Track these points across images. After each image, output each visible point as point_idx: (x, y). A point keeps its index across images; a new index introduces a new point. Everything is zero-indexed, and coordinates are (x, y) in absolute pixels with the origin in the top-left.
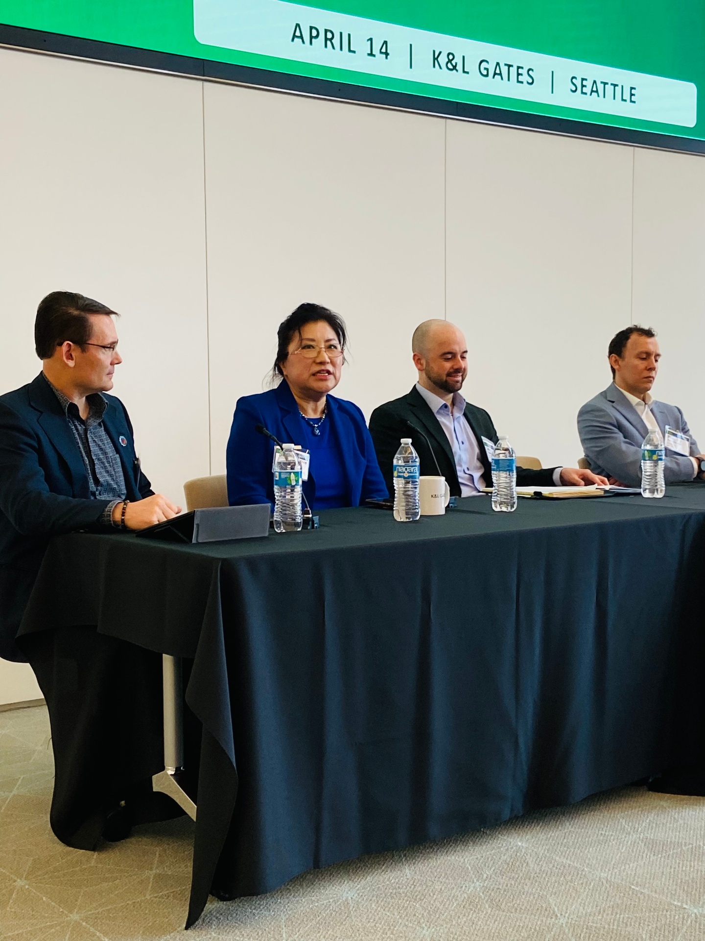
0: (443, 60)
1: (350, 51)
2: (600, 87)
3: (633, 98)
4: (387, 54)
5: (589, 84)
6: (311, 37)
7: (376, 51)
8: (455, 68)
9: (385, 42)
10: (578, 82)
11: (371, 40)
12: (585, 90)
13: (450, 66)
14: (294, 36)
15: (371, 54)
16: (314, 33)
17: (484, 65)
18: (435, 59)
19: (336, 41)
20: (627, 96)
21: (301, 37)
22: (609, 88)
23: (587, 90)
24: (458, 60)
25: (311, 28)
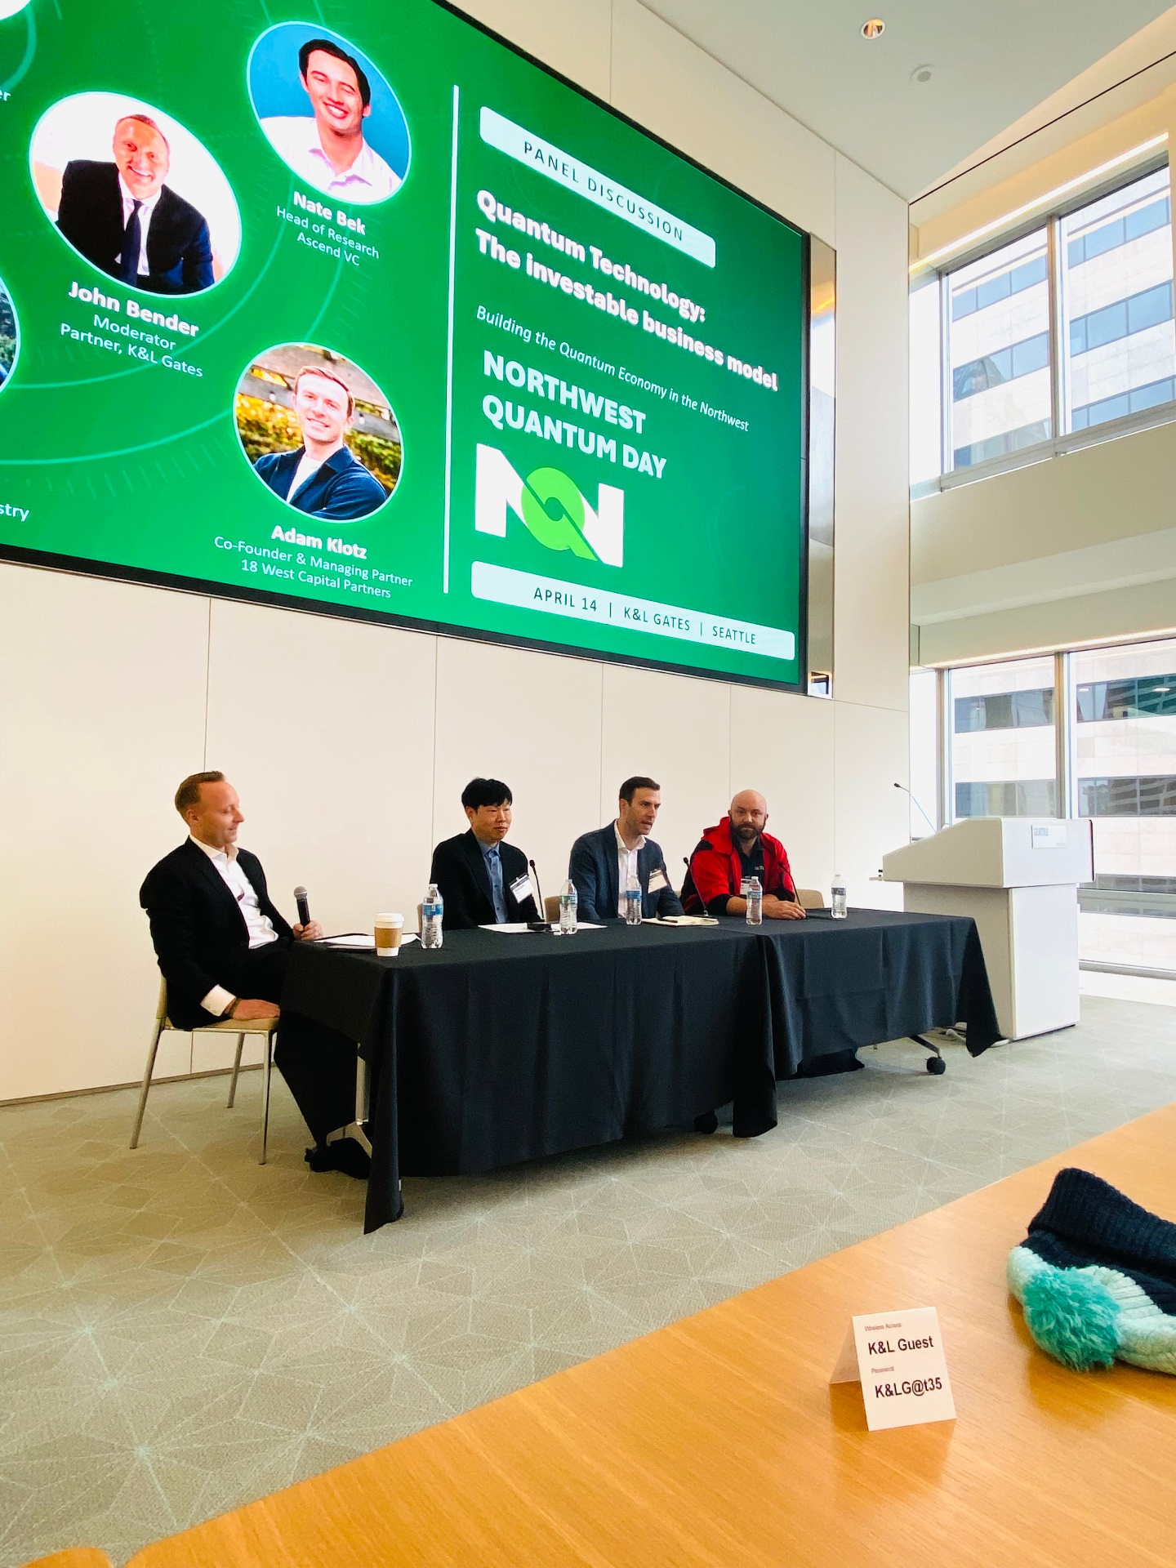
0: (631, 613)
1: (571, 605)
2: (732, 633)
3: (754, 641)
4: (595, 608)
5: (725, 631)
6: (547, 596)
7: (588, 606)
8: (638, 618)
9: (594, 602)
10: (718, 630)
11: (585, 599)
12: (722, 634)
13: (635, 617)
14: (536, 595)
15: (585, 608)
16: (549, 594)
17: (657, 617)
18: (626, 612)
19: (563, 599)
20: (749, 639)
21: (540, 596)
22: (738, 634)
23: (724, 635)
24: (640, 614)
25: (547, 591)
